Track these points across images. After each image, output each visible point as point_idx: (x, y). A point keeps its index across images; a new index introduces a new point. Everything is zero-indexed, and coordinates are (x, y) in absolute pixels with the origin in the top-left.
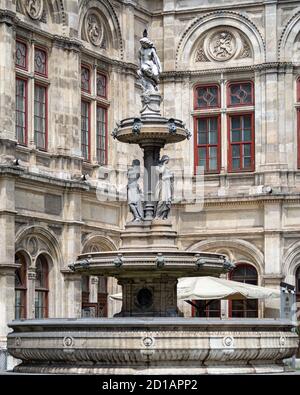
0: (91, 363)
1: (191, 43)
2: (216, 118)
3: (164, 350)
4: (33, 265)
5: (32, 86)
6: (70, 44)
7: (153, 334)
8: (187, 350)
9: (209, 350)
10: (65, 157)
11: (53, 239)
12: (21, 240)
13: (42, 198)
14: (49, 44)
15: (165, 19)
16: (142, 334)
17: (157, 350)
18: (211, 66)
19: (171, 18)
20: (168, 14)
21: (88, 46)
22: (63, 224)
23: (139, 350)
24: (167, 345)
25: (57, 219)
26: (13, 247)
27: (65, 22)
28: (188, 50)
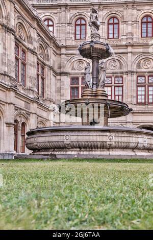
0: (79, 149)
1: (70, 64)
2: (78, 88)
3: (118, 142)
4: (20, 125)
5: (21, 63)
6: (34, 52)
7: (113, 134)
8: (129, 143)
9: (138, 143)
10: (32, 90)
11: (28, 117)
12: (17, 115)
13: (24, 102)
14: (26, 50)
15: (62, 55)
16: (108, 134)
17: (115, 142)
18: (76, 71)
19: (64, 55)
20: (63, 54)
21: (39, 56)
22: (31, 113)
23: (106, 142)
24: (120, 140)
25: (29, 111)
26: (13, 117)
27: (32, 44)
28: (69, 66)
